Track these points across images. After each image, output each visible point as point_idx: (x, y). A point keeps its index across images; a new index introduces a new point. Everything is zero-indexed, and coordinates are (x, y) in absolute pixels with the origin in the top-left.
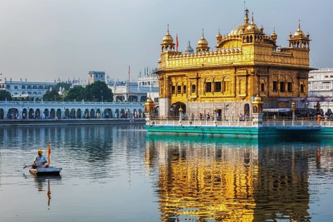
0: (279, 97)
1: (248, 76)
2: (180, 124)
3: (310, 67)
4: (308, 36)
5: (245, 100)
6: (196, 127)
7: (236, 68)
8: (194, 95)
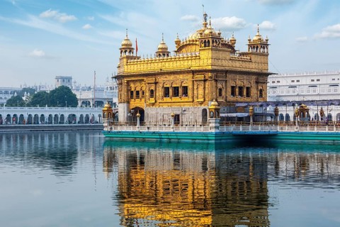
0: (237, 102)
1: (205, 81)
2: (137, 130)
3: (269, 71)
4: (267, 40)
5: (203, 105)
6: (154, 132)
7: (194, 72)
8: (152, 100)
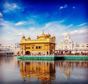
1: (48, 45)
2: (32, 56)
3: (55, 43)
4: (55, 37)
5: (47, 51)
8: (33, 49)
